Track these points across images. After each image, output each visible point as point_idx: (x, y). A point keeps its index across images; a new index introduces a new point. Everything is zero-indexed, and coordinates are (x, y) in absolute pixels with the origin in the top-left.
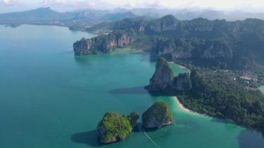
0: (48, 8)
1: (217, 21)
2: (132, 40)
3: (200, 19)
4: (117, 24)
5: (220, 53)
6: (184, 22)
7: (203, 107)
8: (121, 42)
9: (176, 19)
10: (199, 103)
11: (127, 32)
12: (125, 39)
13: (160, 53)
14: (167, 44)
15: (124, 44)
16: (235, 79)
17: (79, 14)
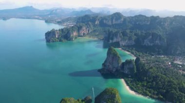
0: (31, 7)
1: (153, 17)
2: (90, 31)
3: (140, 16)
4: (79, 18)
5: (157, 42)
6: (129, 17)
7: (146, 90)
8: (82, 33)
9: (122, 16)
10: (143, 86)
11: (86, 24)
12: (84, 30)
13: (111, 41)
14: (116, 34)
15: (84, 34)
16: (170, 63)
17: (53, 10)
